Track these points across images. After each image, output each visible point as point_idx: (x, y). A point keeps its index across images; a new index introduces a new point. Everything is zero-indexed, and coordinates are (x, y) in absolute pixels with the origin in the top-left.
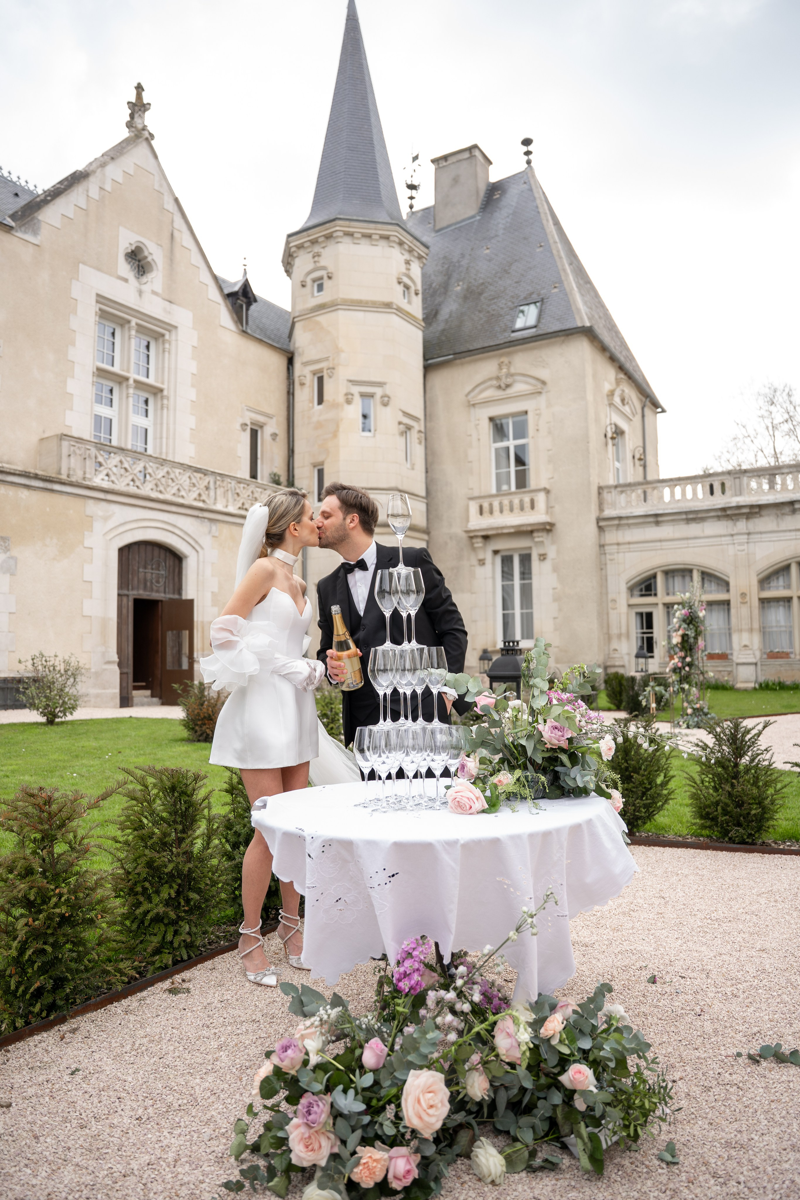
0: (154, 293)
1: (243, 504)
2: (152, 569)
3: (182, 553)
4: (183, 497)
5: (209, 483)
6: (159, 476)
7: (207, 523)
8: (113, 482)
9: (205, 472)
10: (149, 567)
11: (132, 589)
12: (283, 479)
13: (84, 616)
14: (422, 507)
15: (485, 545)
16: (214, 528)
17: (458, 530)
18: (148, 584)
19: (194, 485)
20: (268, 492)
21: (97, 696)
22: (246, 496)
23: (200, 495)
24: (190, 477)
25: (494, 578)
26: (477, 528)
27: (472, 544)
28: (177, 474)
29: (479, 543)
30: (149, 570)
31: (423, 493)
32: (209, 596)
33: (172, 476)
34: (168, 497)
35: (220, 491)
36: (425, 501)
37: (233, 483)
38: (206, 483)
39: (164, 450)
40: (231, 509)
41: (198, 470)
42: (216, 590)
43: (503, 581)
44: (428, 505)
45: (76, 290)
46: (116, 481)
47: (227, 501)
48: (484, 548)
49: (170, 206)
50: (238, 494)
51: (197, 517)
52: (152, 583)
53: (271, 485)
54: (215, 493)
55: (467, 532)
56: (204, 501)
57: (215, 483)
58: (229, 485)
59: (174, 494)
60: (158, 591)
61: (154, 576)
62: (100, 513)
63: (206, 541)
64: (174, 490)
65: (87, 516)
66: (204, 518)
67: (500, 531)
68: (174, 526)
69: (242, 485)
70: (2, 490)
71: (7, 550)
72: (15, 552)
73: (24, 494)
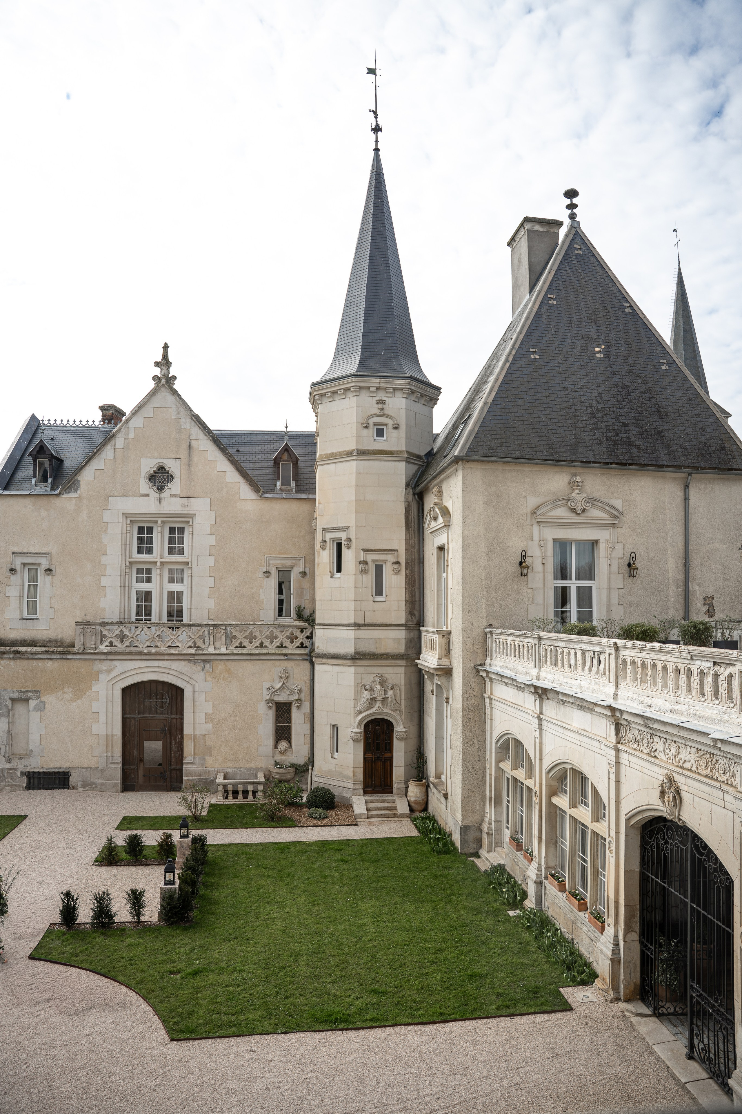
0: (172, 496)
1: (241, 643)
2: (157, 699)
3: (179, 687)
4: (177, 647)
5: (203, 633)
7: (200, 663)
8: (115, 646)
9: (199, 626)
10: (154, 698)
11: (138, 714)
12: (308, 611)
13: (92, 734)
14: (396, 634)
16: (207, 666)
18: (153, 709)
19: (189, 637)
21: (102, 784)
23: (195, 644)
30: (154, 700)
31: (400, 621)
32: (203, 716)
34: (163, 649)
35: (214, 638)
36: (403, 628)
38: (200, 633)
40: (223, 650)
42: (210, 711)
45: (107, 517)
49: (187, 423)
50: (235, 637)
51: (191, 660)
52: (156, 708)
54: (210, 639)
56: (198, 648)
57: (209, 631)
59: (169, 647)
60: (162, 713)
61: (158, 704)
62: (105, 668)
63: (199, 676)
64: (169, 644)
65: (94, 672)
66: (198, 660)
68: (170, 669)
70: (35, 663)
71: (38, 697)
72: (43, 699)
73: (49, 663)
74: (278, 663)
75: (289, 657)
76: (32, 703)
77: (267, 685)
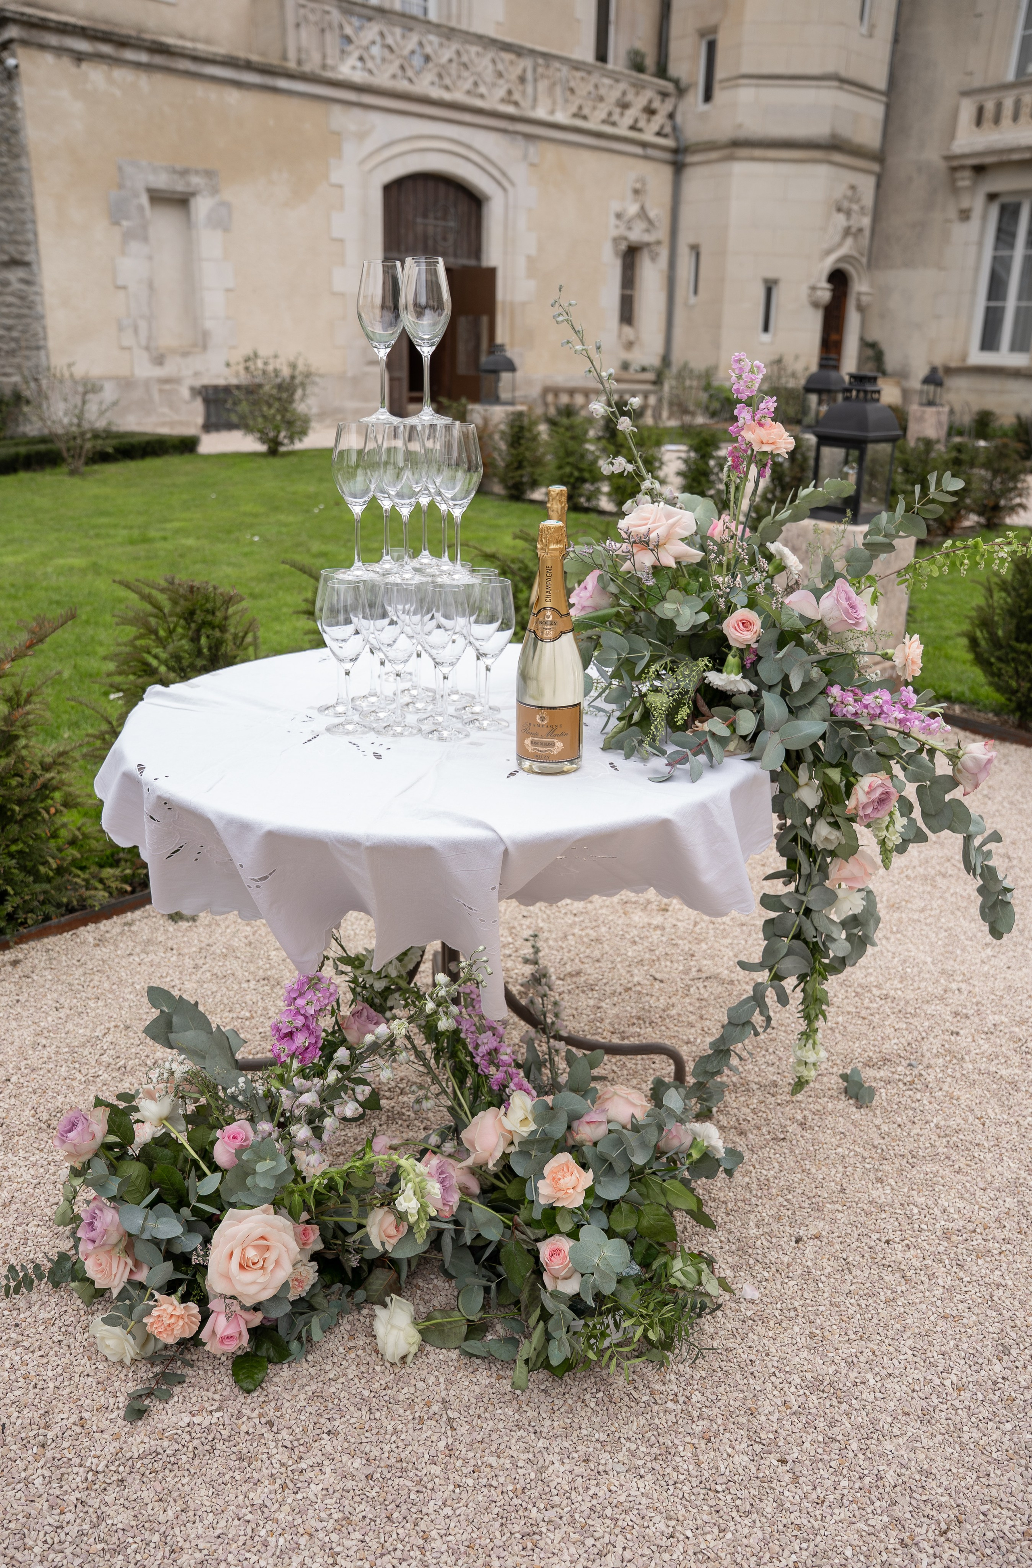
1: (580, 108)
2: (436, 218)
3: (482, 193)
4: (482, 96)
5: (524, 71)
6: (444, 60)
7: (520, 141)
8: (370, 72)
9: (517, 51)
10: (431, 215)
12: (650, 62)
13: (334, 294)
14: (875, 110)
15: (975, 183)
16: (533, 150)
17: (933, 155)
18: (431, 244)
19: (500, 75)
20: (622, 86)
22: (584, 93)
23: (510, 92)
24: (494, 61)
25: (980, 244)
26: (967, 150)
27: (954, 181)
28: (473, 55)
29: (965, 180)
30: (431, 221)
31: (882, 85)
32: (521, 263)
33: (465, 59)
34: (458, 96)
35: (543, 85)
36: (884, 99)
37: (565, 69)
38: (518, 71)
39: (454, 10)
40: (561, 117)
41: (507, 47)
42: (534, 253)
43: (996, 248)
44: (888, 107)
46: (375, 71)
47: (554, 103)
48: (972, 189)
50: (572, 91)
51: (505, 131)
52: (435, 241)
53: (627, 72)
54: (535, 89)
55: (948, 158)
56: (516, 104)
57: (535, 70)
58: (558, 74)
59: (468, 92)
61: (439, 230)
62: (353, 127)
63: (518, 172)
64: (468, 85)
65: (334, 133)
66: (516, 133)
67: (1005, 158)
68: (469, 147)
69: (578, 74)
70: (200, 91)
71: (215, 191)
72: (227, 195)
73: (233, 96)
74: (631, 161)
75: (650, 152)
76: (202, 206)
77: (615, 206)
